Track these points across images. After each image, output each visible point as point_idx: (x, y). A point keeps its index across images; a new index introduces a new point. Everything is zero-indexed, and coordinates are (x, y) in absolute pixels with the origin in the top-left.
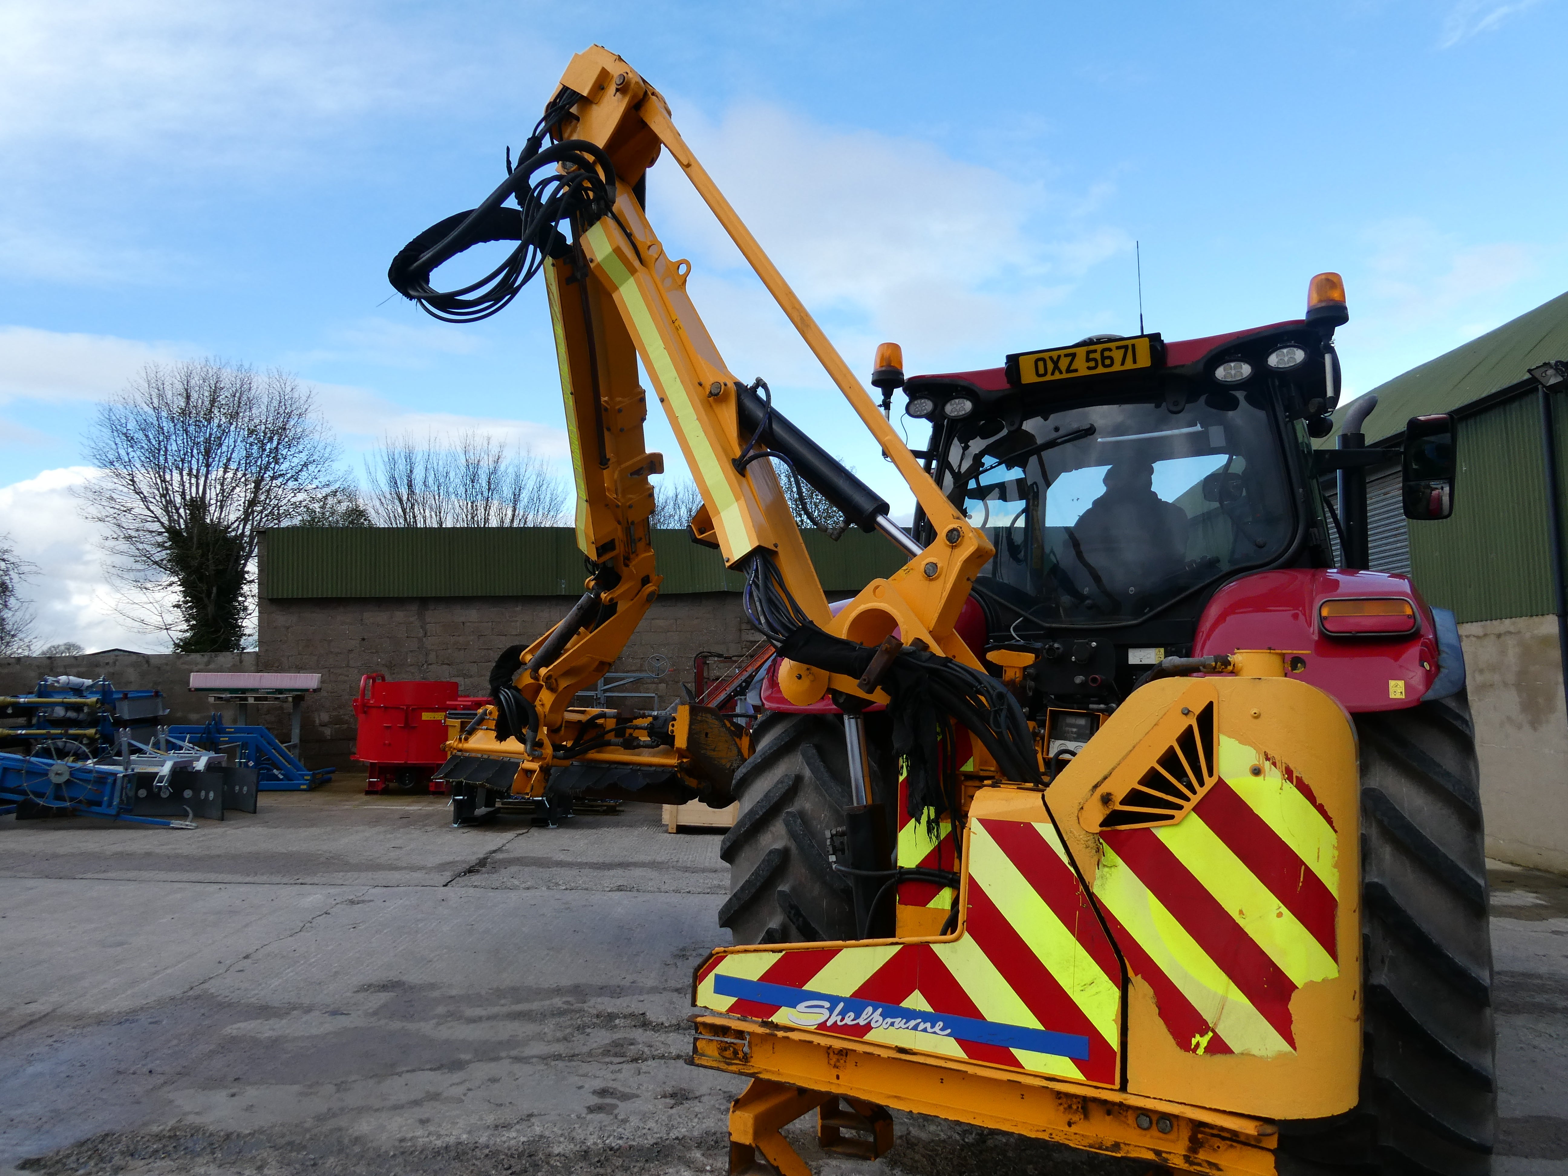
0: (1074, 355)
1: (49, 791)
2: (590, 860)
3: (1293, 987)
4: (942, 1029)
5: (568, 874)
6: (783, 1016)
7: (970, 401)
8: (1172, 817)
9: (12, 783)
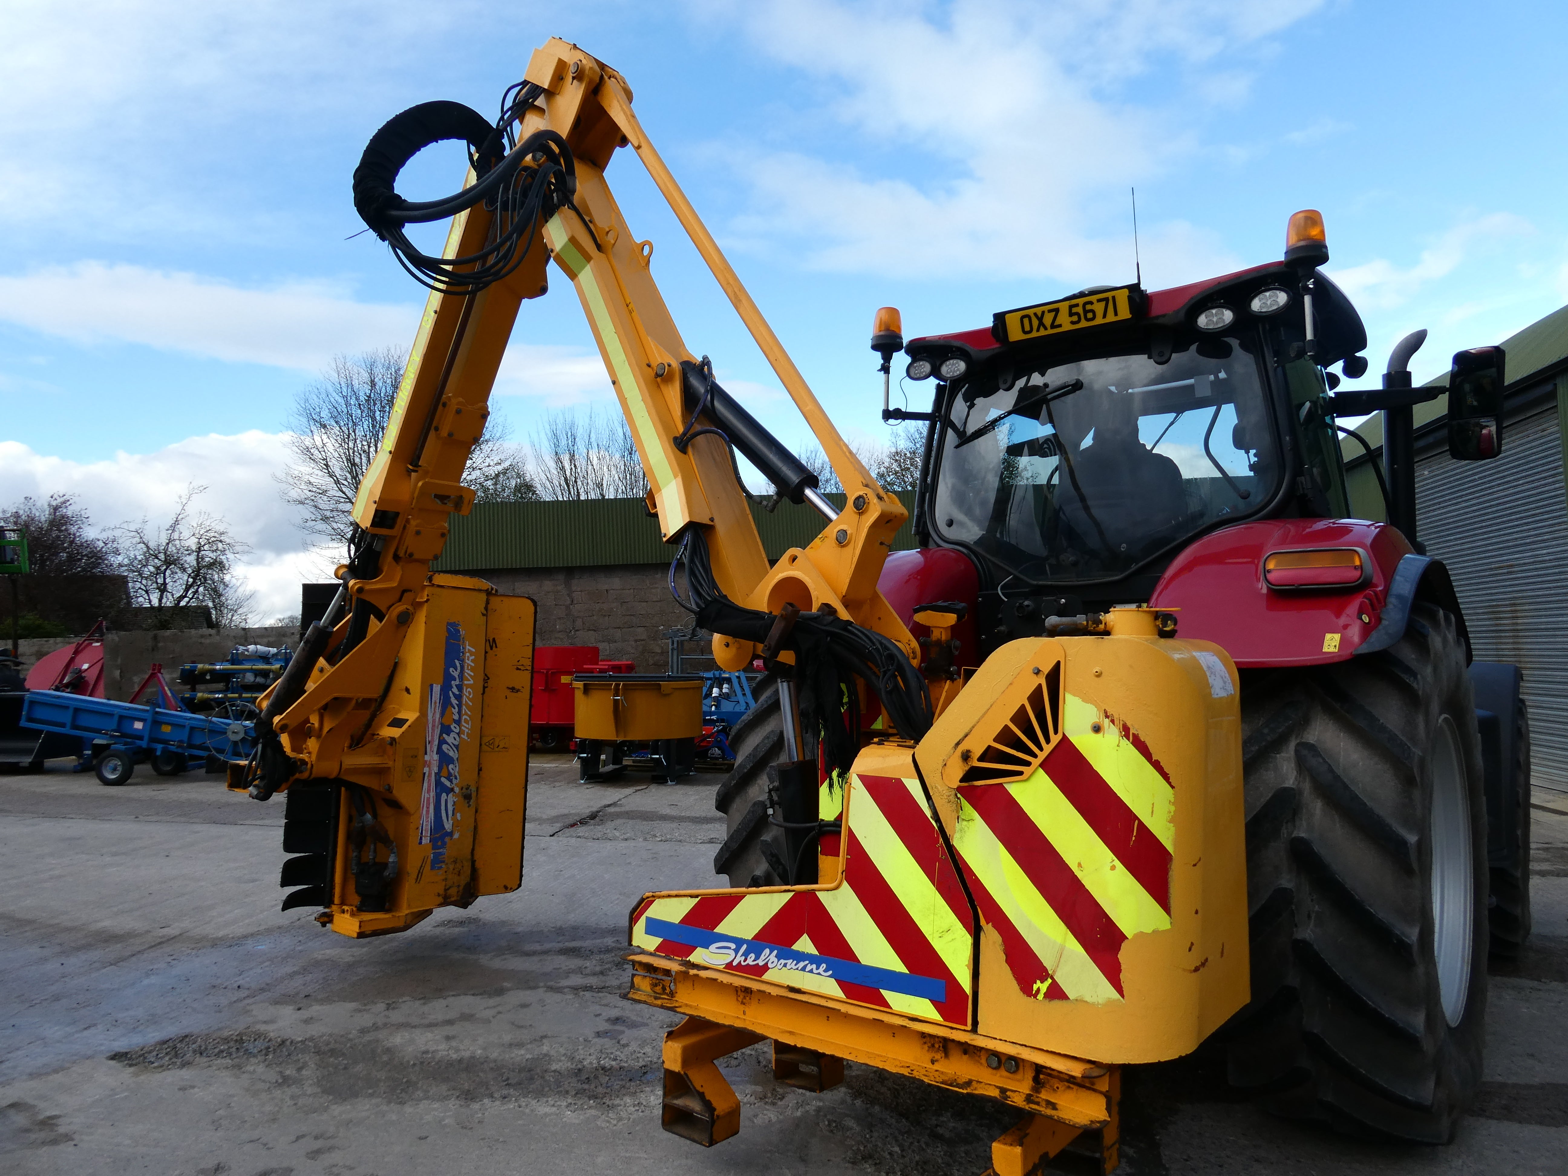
0: (1057, 311)
1: (228, 748)
2: (693, 814)
3: (1123, 937)
4: (825, 971)
5: (667, 826)
6: (698, 956)
7: (963, 361)
8: (1020, 773)
9: (197, 741)
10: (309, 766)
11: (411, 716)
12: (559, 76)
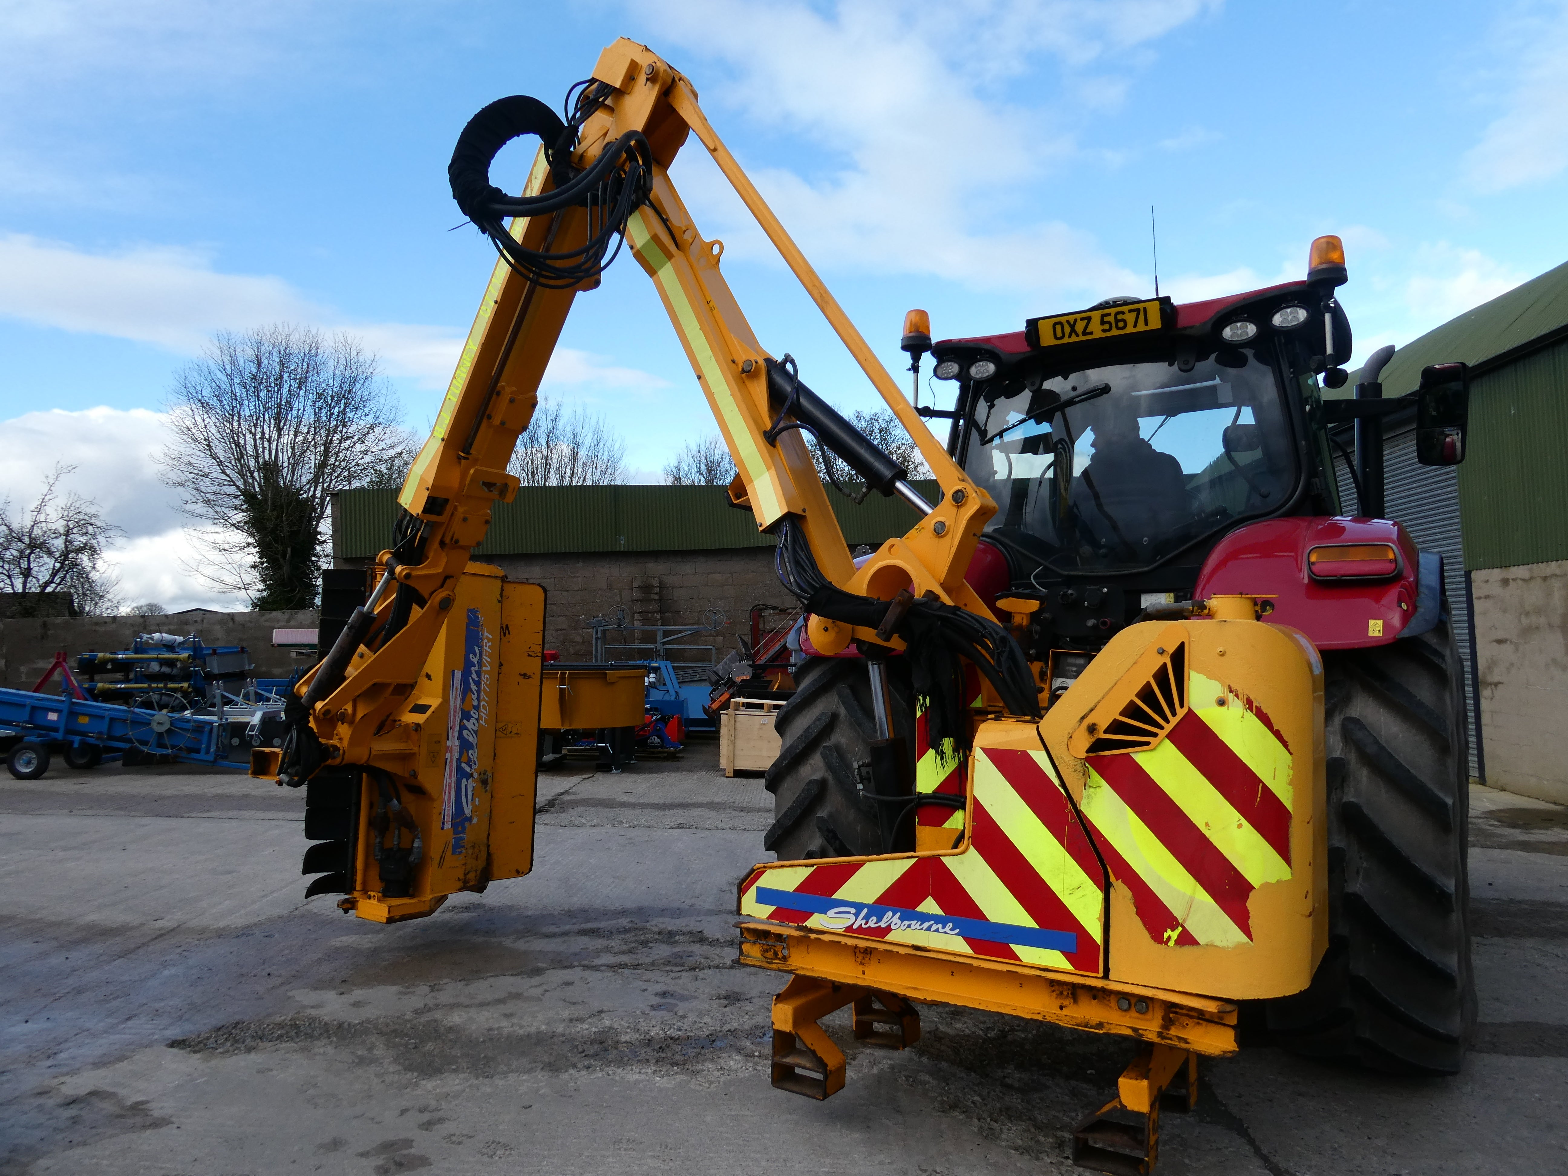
0: (1089, 319)
1: (153, 740)
2: (651, 801)
3: (1251, 887)
4: (952, 930)
5: (630, 813)
6: (816, 921)
7: (993, 363)
8: (1148, 743)
9: (118, 732)
10: (341, 752)
11: (434, 702)
12: (631, 76)
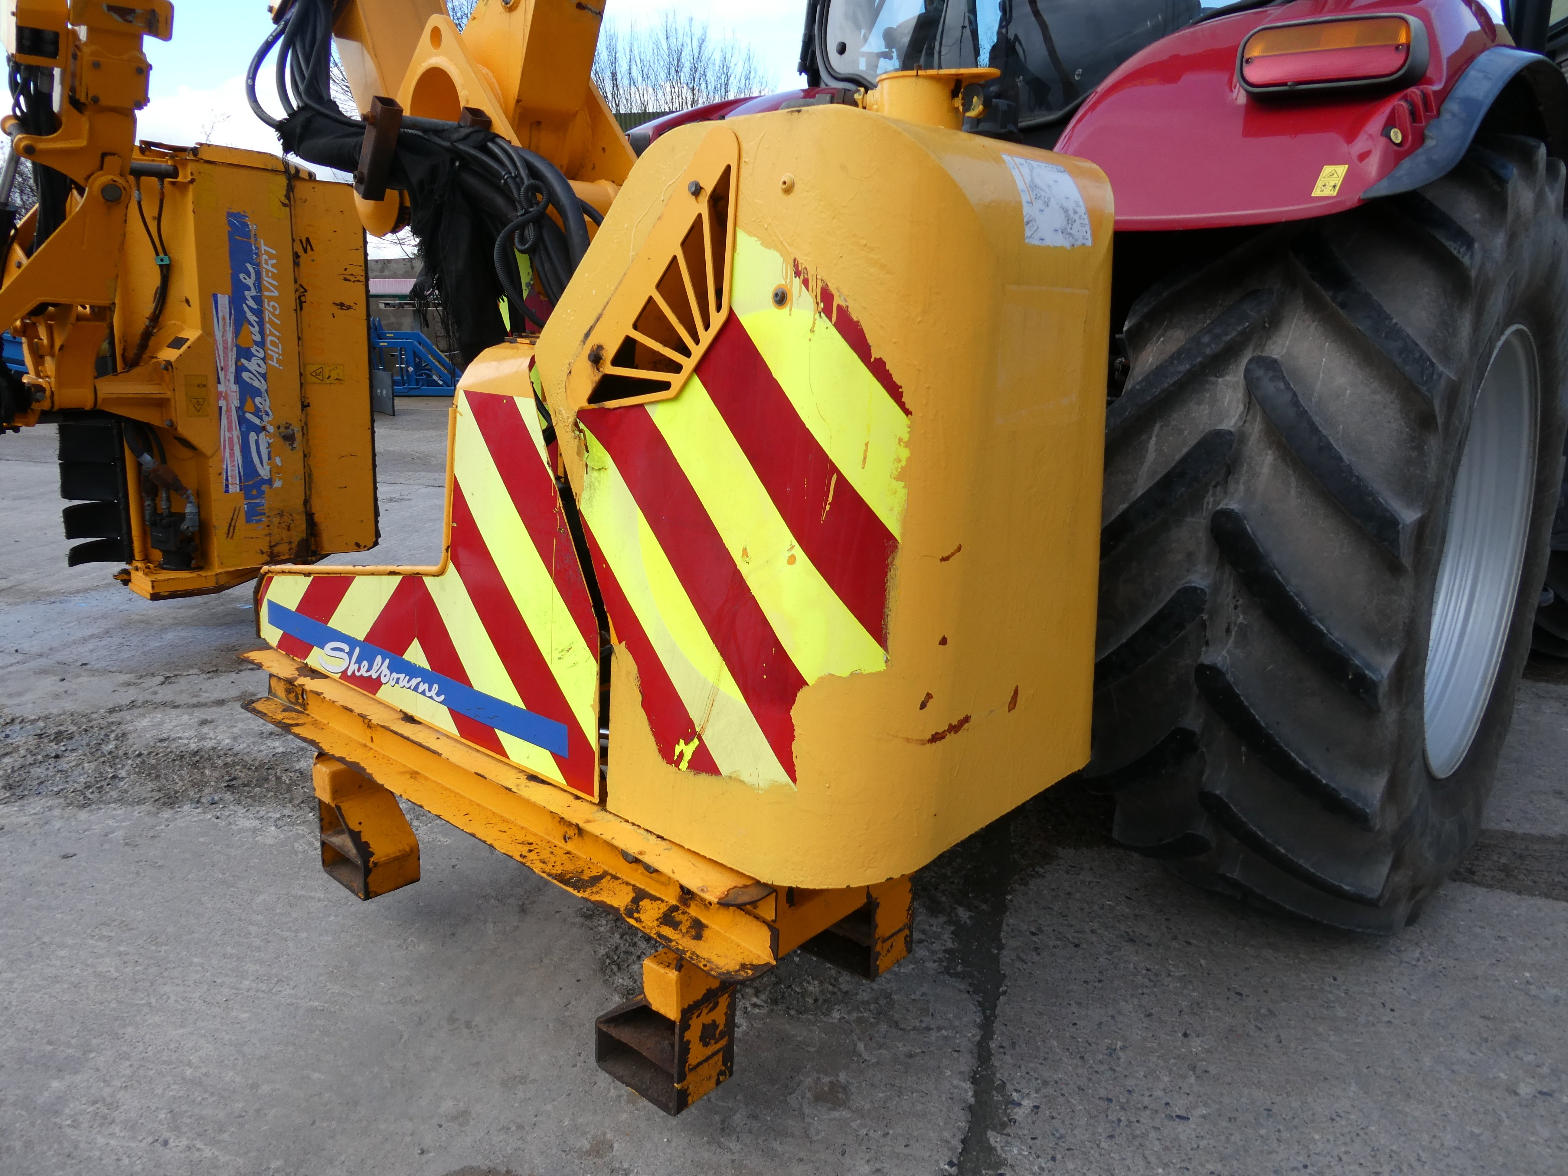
3: (801, 682)
4: (438, 694)
6: (315, 658)
8: (668, 386)
10: (48, 393)
